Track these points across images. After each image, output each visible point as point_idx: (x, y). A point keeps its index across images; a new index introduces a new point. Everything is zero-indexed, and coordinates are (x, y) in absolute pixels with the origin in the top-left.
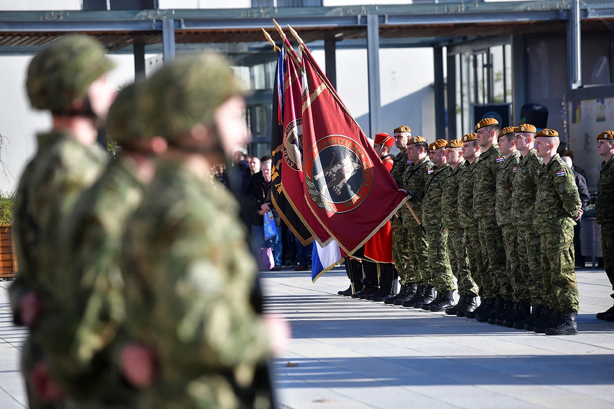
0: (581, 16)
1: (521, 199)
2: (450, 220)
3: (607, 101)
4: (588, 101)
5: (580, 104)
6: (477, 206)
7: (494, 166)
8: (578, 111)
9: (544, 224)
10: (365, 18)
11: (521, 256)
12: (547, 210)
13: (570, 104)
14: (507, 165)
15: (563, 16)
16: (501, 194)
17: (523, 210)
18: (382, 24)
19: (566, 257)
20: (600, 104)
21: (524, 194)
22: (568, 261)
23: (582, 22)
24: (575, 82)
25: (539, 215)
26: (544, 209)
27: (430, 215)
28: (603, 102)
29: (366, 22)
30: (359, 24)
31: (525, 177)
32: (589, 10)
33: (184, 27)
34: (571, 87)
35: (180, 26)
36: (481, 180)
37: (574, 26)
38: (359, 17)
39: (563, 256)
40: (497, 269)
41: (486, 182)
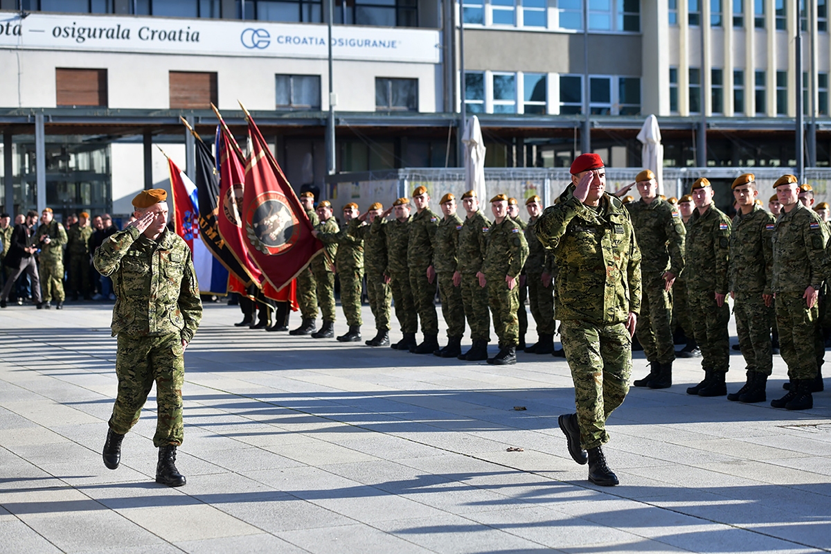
0: (335, 123)
1: (468, 251)
3: (361, 183)
4: (344, 184)
5: (336, 185)
8: (335, 191)
9: (497, 273)
11: (464, 299)
12: (499, 261)
13: (328, 186)
14: (448, 224)
15: (323, 123)
16: (442, 247)
17: (469, 261)
18: (197, 124)
20: (355, 185)
21: (470, 247)
23: (336, 128)
24: (331, 169)
25: (493, 265)
26: (497, 260)
28: (357, 184)
30: (180, 122)
31: (471, 233)
32: (341, 119)
33: (51, 121)
34: (328, 173)
35: (48, 121)
37: (331, 130)
39: (512, 298)
41: (421, 238)
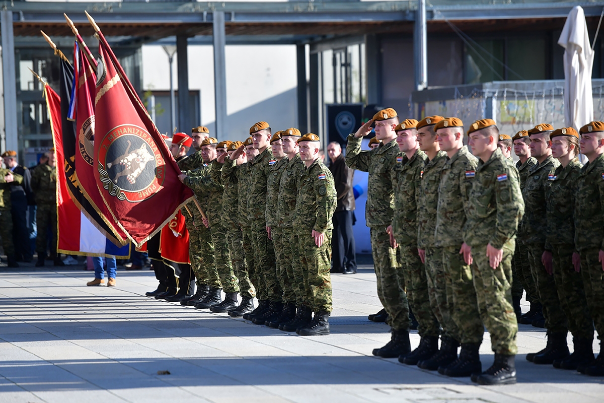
0: (427, 17)
1: (286, 201)
2: (229, 218)
3: (448, 103)
4: (432, 103)
5: (424, 105)
6: (251, 209)
7: (266, 169)
8: (423, 113)
9: (303, 226)
10: (210, 14)
11: (286, 257)
12: (306, 212)
13: (416, 106)
14: (279, 168)
15: (410, 17)
16: (272, 196)
17: (288, 212)
18: (229, 22)
19: (323, 258)
20: (442, 106)
21: (288, 196)
22: (325, 262)
23: (428, 23)
24: (421, 83)
25: (299, 217)
26: (303, 211)
27: (213, 214)
28: (444, 104)
29: (212, 19)
30: (205, 20)
31: (289, 179)
32: (435, 11)
33: (23, 20)
34: (416, 88)
35: (19, 18)
36: (255, 183)
37: (420, 27)
38: (205, 13)
39: (320, 257)
40: (266, 269)
41: (259, 185)
